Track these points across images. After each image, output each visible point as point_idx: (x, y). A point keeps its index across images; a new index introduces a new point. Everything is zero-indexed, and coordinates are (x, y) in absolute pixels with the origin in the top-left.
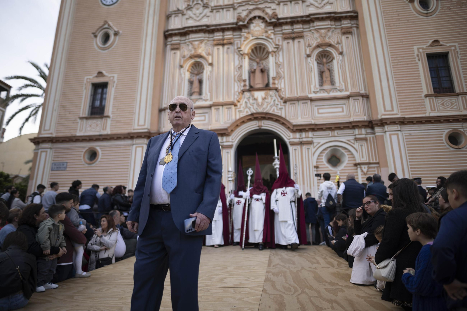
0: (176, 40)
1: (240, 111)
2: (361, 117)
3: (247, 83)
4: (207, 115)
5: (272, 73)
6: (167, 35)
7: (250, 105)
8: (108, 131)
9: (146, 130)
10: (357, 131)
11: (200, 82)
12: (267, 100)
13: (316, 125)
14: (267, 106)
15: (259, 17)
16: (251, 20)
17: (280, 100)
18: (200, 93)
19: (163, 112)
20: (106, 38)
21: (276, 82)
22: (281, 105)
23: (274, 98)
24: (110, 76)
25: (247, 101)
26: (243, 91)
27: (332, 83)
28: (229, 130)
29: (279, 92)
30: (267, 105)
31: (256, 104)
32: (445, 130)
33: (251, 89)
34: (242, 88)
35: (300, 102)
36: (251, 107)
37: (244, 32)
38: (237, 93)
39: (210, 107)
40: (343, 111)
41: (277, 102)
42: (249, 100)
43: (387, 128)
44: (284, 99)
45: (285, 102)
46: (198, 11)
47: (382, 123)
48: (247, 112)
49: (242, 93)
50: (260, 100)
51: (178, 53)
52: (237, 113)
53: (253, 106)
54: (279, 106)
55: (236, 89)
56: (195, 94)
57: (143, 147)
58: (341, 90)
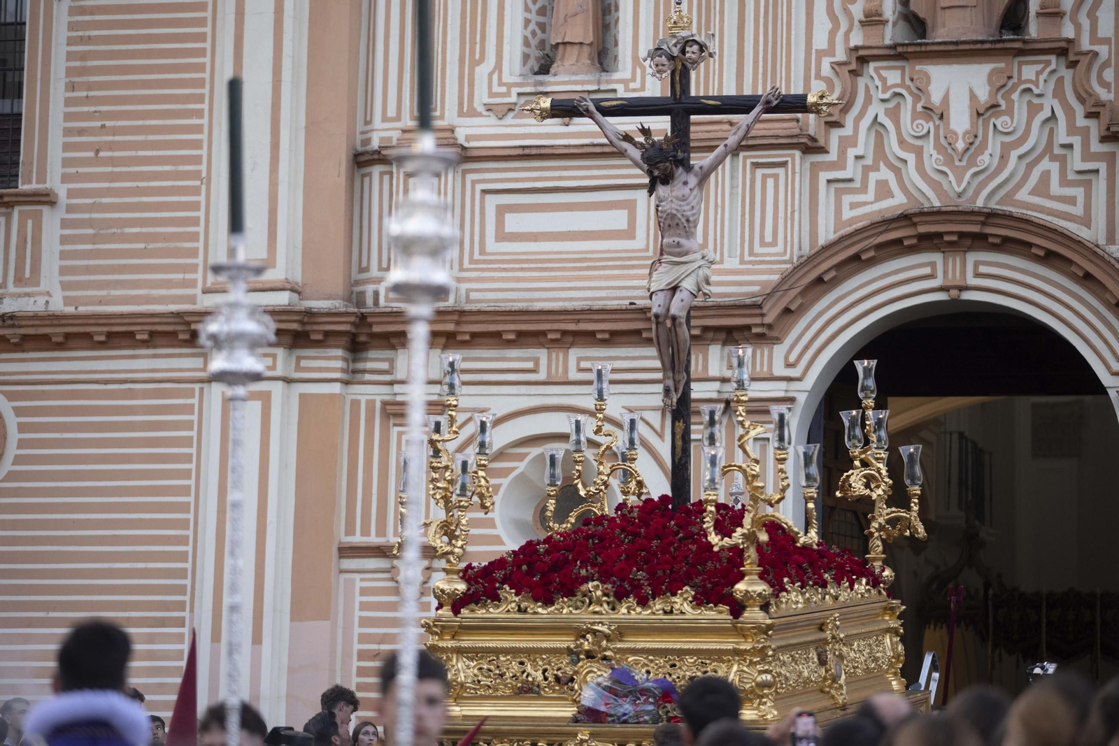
1: (841, 185)
7: (902, 142)
8: (51, 294)
12: (1002, 122)
14: (1004, 158)
17: (1081, 122)
19: (376, 170)
22: (1087, 156)
23: (1050, 103)
25: (883, 119)
29: (1082, 66)
30: (1006, 149)
31: (938, 146)
34: (857, 39)
36: (911, 158)
38: (826, 70)
41: (1062, 137)
42: (894, 114)
44: (1105, 118)
48: (883, 190)
49: (853, 66)
52: (825, 199)
53: (919, 152)
54: (1077, 162)
55: (820, 42)
56: (572, 55)
57: (265, 398)
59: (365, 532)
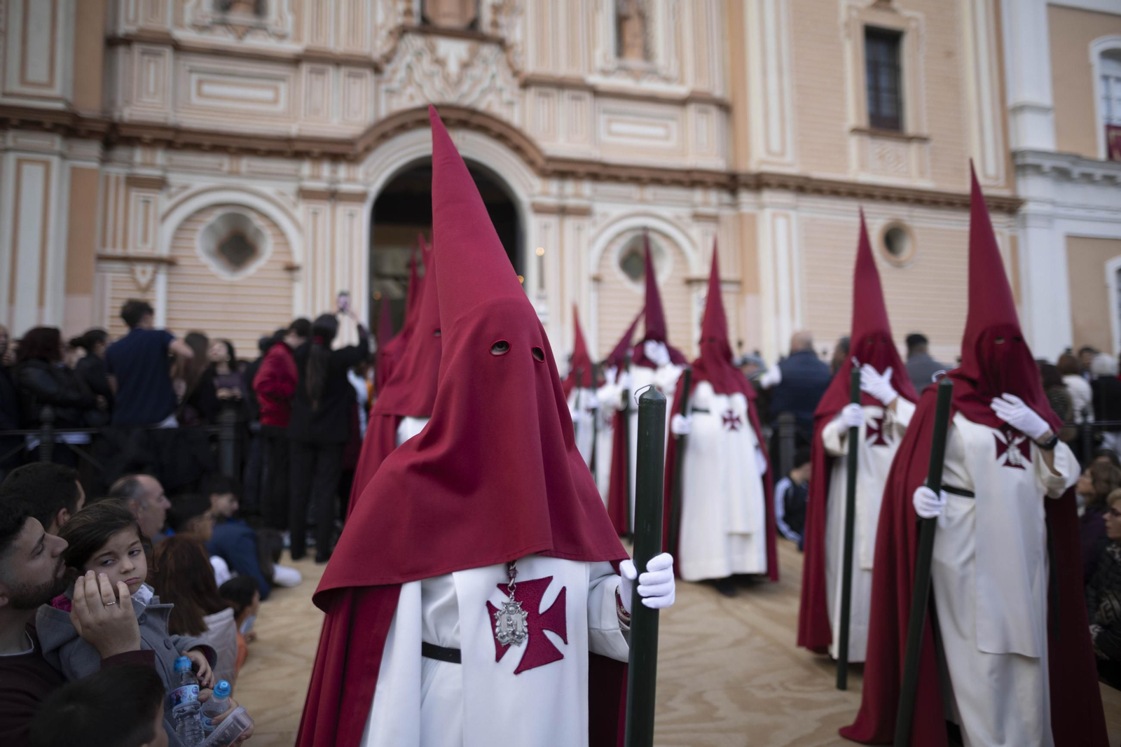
1: (391, 92)
2: (712, 160)
3: (416, 6)
4: (283, 87)
7: (424, 76)
9: (59, 106)
10: (698, 196)
12: (472, 72)
13: (605, 165)
14: (472, 89)
17: (509, 76)
18: (259, 8)
19: (121, 51)
21: (503, 20)
22: (511, 93)
23: (494, 68)
25: (414, 62)
26: (403, 31)
27: (647, 54)
28: (360, 147)
29: (509, 53)
30: (474, 86)
31: (442, 78)
32: (879, 217)
33: (427, 27)
34: (400, 20)
35: (567, 94)
36: (426, 82)
38: (384, 34)
39: (295, 61)
40: (667, 138)
41: (499, 82)
42: (419, 60)
43: (768, 196)
44: (521, 77)
45: (526, 84)
47: (760, 183)
48: (412, 98)
49: (399, 34)
50: (453, 67)
52: (383, 97)
53: (431, 80)
54: (506, 96)
55: (381, 19)
56: (242, 6)
57: (47, 165)
58: (667, 80)
59: (114, 245)
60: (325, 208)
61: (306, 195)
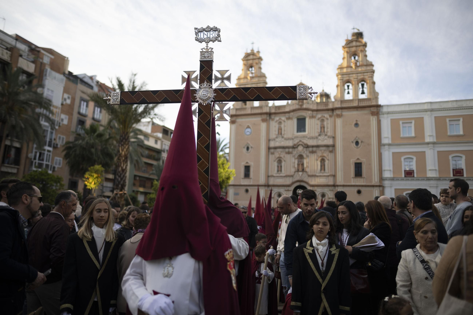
0: (272, 150)
2: (331, 183)
3: (297, 169)
5: (305, 166)
6: (269, 148)
8: (251, 183)
9: (264, 184)
10: (330, 188)
11: (281, 167)
12: (303, 175)
13: (318, 185)
14: (303, 178)
15: (301, 145)
16: (298, 145)
18: (281, 171)
19: (269, 178)
20: (248, 148)
22: (307, 178)
24: (251, 164)
25: (296, 175)
26: (295, 172)
27: (324, 170)
28: (291, 185)
29: (307, 173)
32: (356, 189)
35: (314, 177)
36: (298, 177)
37: (296, 149)
39: (285, 177)
40: (326, 181)
41: (306, 176)
45: (309, 176)
46: (279, 139)
48: (296, 179)
51: (273, 156)
55: (293, 171)
58: (327, 173)
60: (287, 192)
61: (286, 190)
